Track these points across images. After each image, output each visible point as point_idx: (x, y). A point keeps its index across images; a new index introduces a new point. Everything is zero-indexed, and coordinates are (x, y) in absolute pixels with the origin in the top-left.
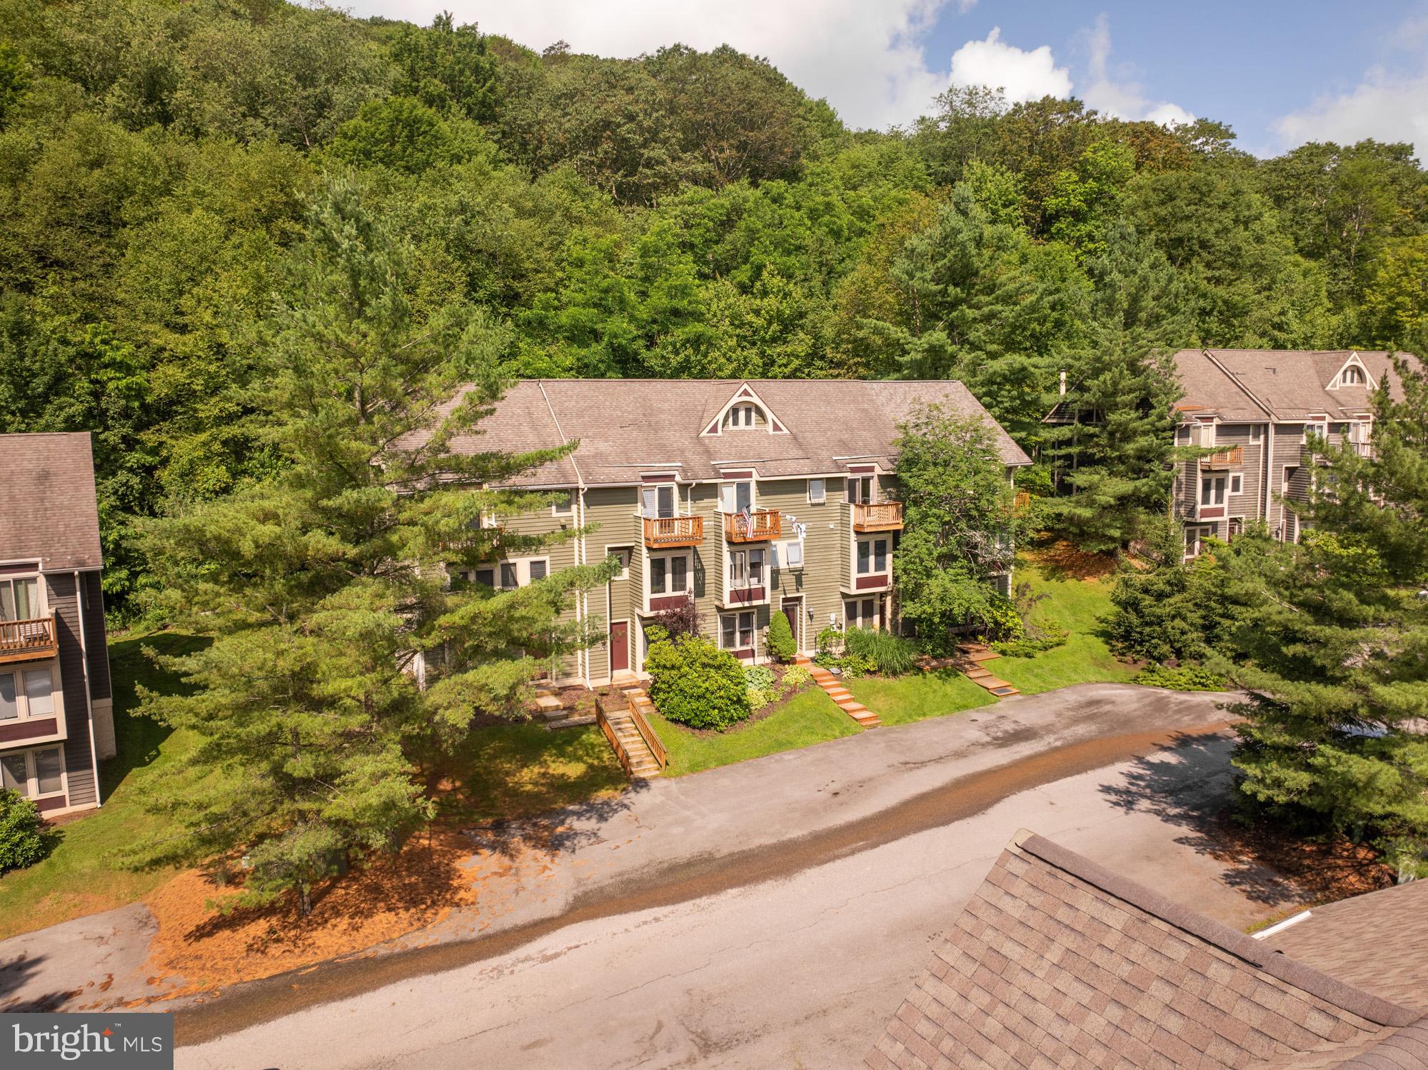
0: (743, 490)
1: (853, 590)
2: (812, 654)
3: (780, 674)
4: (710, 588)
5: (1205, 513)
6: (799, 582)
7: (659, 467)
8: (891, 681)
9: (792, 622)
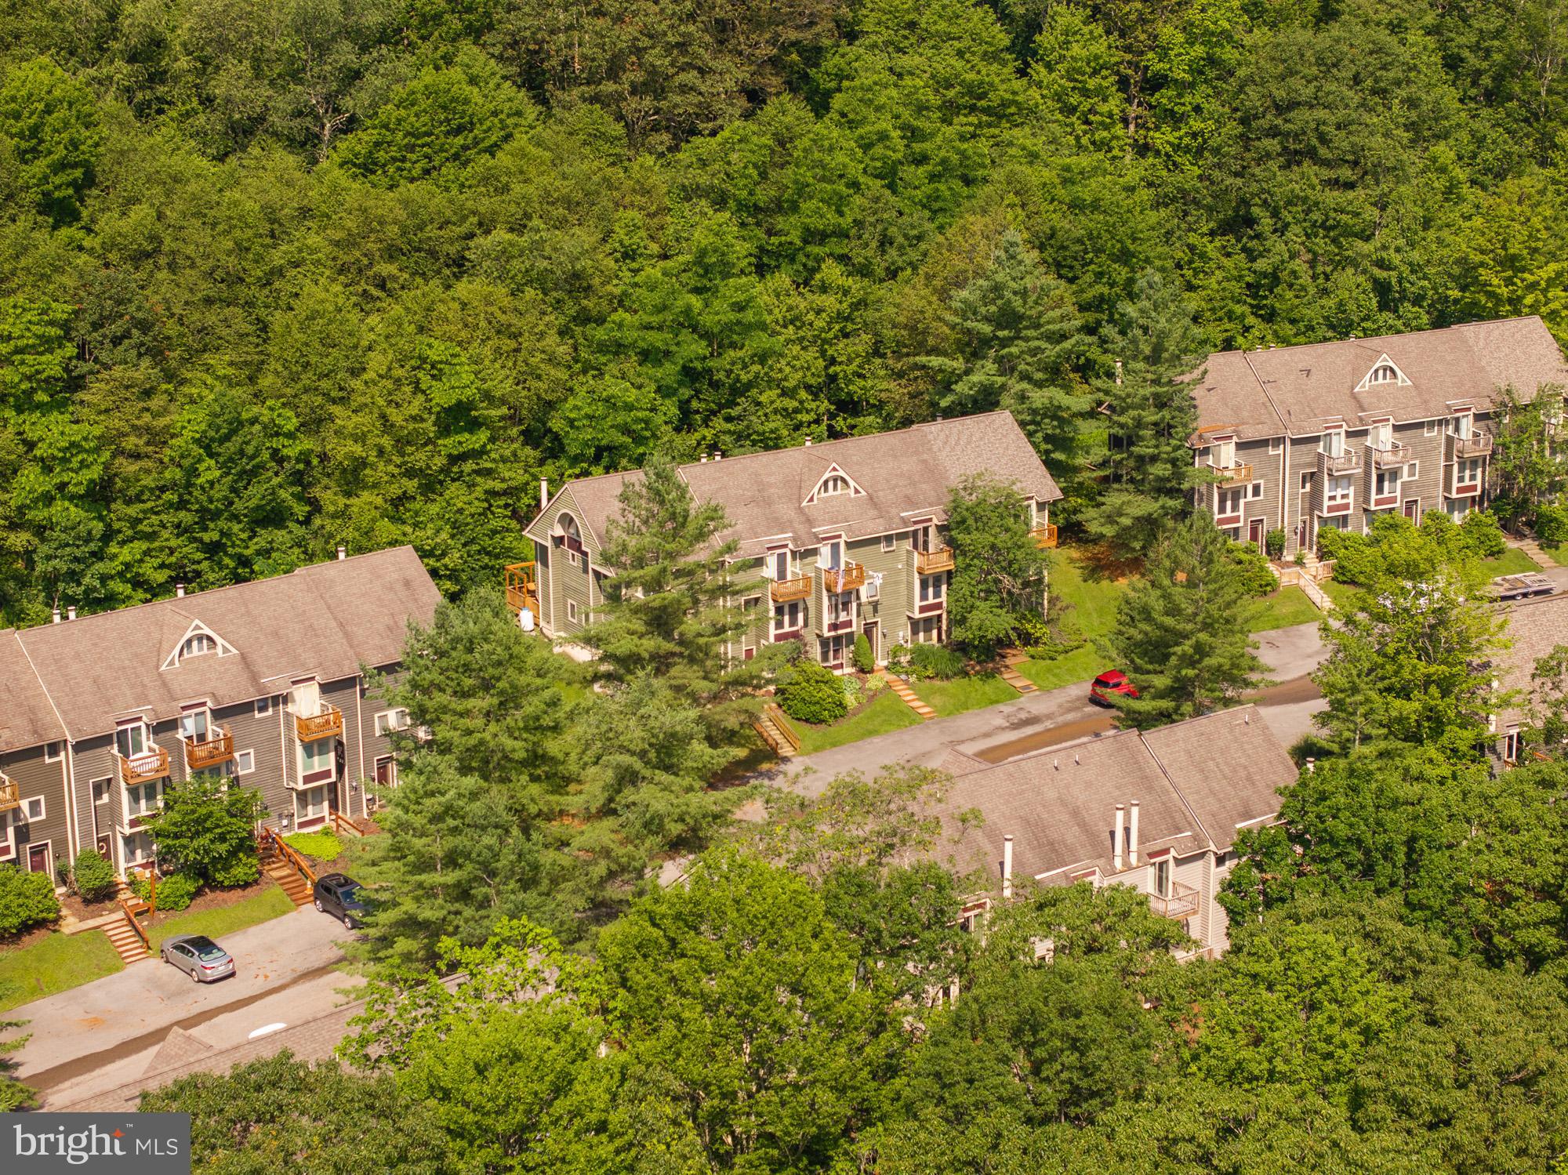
0: (835, 548)
1: (917, 615)
2: (885, 663)
3: (864, 681)
4: (812, 621)
5: (1221, 522)
6: (875, 611)
7: (779, 537)
8: (945, 684)
9: (870, 640)
